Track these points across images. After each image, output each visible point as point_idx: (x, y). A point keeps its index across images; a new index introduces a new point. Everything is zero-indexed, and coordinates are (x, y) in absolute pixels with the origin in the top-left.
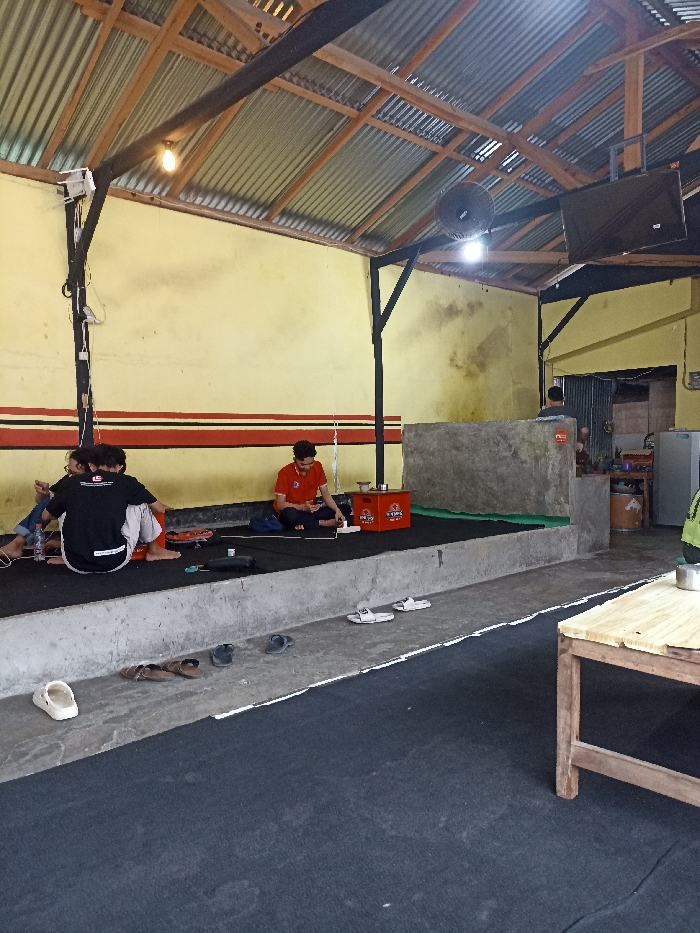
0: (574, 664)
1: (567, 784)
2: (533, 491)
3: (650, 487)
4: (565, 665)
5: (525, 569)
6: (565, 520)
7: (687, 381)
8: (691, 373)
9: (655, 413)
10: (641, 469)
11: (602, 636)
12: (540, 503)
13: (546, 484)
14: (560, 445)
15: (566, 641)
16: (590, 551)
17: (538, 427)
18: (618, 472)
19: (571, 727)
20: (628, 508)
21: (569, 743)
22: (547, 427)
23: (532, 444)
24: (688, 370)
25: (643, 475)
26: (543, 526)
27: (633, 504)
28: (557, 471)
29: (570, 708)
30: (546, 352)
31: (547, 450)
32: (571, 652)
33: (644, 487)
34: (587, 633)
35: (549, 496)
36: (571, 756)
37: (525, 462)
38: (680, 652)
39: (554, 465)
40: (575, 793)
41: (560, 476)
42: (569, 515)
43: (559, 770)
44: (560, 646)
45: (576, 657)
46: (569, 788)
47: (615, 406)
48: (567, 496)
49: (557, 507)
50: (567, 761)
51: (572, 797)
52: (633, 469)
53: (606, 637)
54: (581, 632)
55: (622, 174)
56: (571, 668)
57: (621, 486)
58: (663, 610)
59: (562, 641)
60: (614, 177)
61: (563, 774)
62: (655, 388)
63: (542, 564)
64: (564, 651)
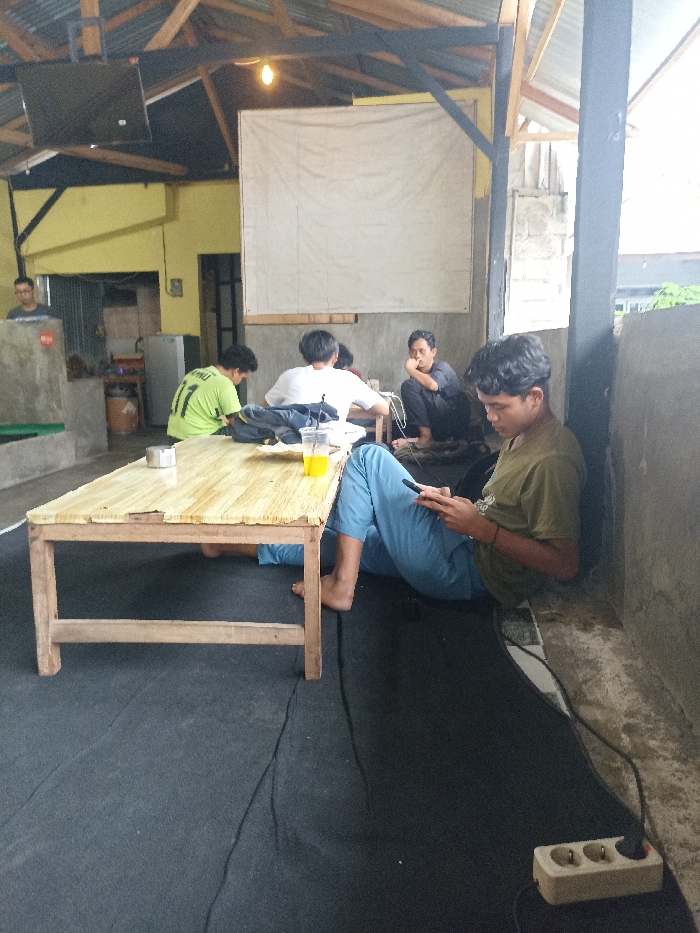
0: (47, 548)
1: (48, 661)
2: (21, 398)
3: (144, 389)
4: (38, 552)
5: (18, 481)
6: (59, 427)
7: (169, 288)
8: (172, 281)
9: (145, 318)
10: (134, 372)
11: (71, 516)
12: (31, 411)
13: (34, 390)
14: (47, 348)
15: (37, 529)
16: (88, 456)
17: (20, 329)
18: (112, 377)
19: (48, 608)
20: (124, 411)
21: (47, 623)
22: (29, 328)
23: (13, 347)
24: (170, 277)
25: (135, 379)
26: (35, 435)
27: (129, 408)
28: (45, 375)
29: (45, 590)
30: (24, 247)
31: (31, 352)
32: (42, 538)
33: (139, 390)
34: (57, 516)
35: (41, 403)
36: (50, 635)
37: (8, 367)
38: (141, 516)
39: (41, 370)
40: (57, 667)
41: (50, 381)
42: (63, 421)
43: (40, 651)
44: (31, 534)
45: (48, 542)
46: (52, 665)
47: (106, 311)
48: (59, 403)
49: (50, 414)
50: (47, 640)
51: (56, 671)
52: (127, 373)
53: (75, 517)
54: (51, 516)
55: (83, 58)
56: (44, 554)
57: (118, 391)
58: (132, 486)
59: (32, 529)
60: (75, 59)
61: (43, 655)
62: (142, 294)
63: (38, 474)
64: (35, 539)
